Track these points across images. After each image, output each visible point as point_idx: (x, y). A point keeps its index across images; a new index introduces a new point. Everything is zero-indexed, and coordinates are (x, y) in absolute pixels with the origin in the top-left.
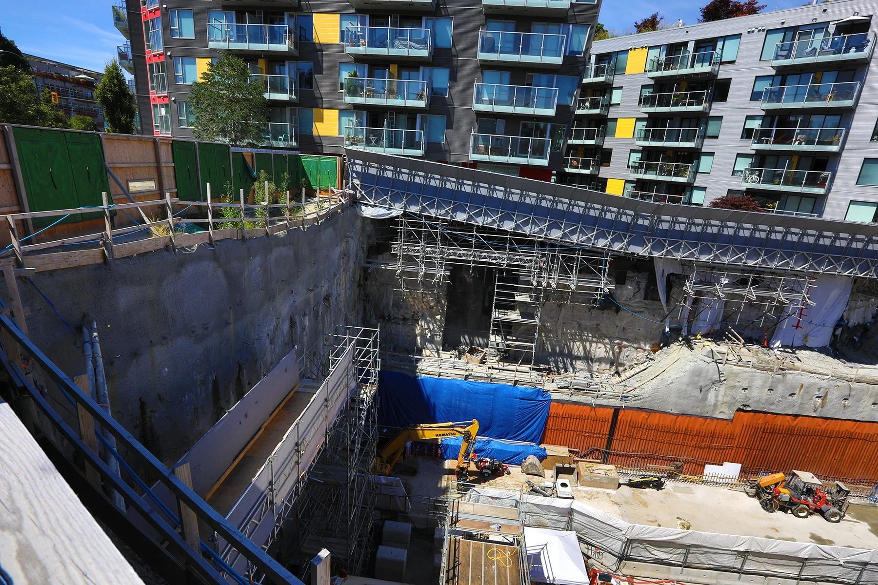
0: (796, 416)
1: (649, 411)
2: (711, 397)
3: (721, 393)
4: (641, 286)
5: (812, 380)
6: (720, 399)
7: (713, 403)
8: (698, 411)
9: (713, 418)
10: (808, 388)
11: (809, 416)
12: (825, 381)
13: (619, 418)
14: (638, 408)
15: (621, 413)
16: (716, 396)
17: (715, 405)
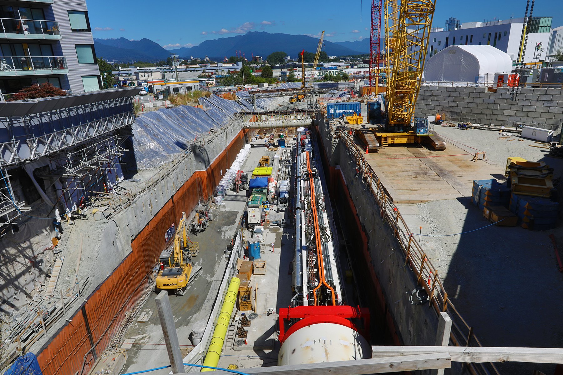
0: (148, 224)
1: (98, 288)
2: (118, 244)
3: (121, 238)
4: (18, 195)
5: (144, 197)
6: (123, 242)
7: (121, 248)
8: (119, 261)
9: (125, 259)
10: (145, 203)
11: (151, 220)
12: (148, 194)
13: (87, 313)
14: (92, 292)
15: (87, 306)
16: (121, 242)
17: (123, 249)
